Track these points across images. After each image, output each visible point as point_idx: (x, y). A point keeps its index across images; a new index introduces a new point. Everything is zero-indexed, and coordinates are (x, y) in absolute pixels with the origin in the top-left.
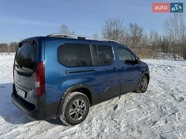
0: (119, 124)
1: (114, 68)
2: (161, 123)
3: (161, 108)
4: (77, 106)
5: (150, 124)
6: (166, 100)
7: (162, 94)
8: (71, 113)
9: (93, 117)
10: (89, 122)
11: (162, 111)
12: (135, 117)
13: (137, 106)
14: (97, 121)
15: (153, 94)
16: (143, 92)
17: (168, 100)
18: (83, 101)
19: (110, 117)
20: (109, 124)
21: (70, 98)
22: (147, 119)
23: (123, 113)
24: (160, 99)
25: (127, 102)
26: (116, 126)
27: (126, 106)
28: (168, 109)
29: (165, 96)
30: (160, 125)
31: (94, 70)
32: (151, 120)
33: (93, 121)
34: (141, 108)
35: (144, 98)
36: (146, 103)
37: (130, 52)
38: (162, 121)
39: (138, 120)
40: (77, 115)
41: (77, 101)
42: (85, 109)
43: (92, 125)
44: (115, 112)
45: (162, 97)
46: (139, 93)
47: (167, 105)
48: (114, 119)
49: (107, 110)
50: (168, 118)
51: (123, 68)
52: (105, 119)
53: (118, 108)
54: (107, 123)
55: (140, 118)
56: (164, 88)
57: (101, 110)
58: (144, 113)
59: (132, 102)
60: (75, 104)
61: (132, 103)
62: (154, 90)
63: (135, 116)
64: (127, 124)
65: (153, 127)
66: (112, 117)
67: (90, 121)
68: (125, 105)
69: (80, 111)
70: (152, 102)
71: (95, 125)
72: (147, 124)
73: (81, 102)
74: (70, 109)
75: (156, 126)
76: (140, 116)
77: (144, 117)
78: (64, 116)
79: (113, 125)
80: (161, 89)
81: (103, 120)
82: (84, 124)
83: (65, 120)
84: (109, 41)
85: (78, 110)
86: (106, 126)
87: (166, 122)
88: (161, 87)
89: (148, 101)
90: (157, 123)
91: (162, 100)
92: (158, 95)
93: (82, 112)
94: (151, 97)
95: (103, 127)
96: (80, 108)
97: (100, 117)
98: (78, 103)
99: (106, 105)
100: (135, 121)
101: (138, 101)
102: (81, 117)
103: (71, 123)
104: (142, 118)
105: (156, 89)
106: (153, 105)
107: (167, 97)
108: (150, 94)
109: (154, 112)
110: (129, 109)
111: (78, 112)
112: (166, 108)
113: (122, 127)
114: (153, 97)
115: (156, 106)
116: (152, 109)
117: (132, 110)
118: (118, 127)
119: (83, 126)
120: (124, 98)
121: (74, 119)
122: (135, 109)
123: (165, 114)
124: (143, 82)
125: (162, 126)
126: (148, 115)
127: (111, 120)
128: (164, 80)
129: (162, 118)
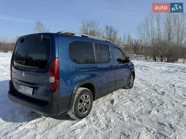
0: (121, 115)
1: (112, 66)
2: (155, 112)
3: (150, 101)
4: (84, 101)
5: (146, 113)
6: (151, 94)
7: (146, 89)
8: (79, 107)
9: (96, 111)
10: (93, 116)
11: (152, 103)
12: (132, 109)
13: (130, 100)
14: (100, 114)
15: (140, 89)
16: (130, 88)
17: (153, 94)
18: (88, 96)
19: (111, 110)
20: (112, 116)
21: (78, 93)
22: (142, 110)
23: (121, 106)
24: (147, 93)
25: (120, 97)
26: (119, 117)
27: (121, 100)
28: (155, 101)
29: (150, 91)
30: (155, 114)
31: (97, 67)
32: (146, 110)
33: (98, 114)
34: (134, 101)
35: (133, 93)
36: (137, 97)
37: (122, 51)
38: (155, 110)
39: (135, 111)
40: (84, 109)
41: (84, 96)
42: (90, 104)
43: (98, 117)
44: (113, 105)
45: (148, 92)
46: (127, 89)
47: (154, 98)
48: (116, 111)
49: (106, 104)
50: (158, 108)
51: (118, 65)
52: (107, 112)
53: (115, 102)
54: (111, 115)
55: (137, 109)
56: (146, 84)
57: (100, 104)
58: (138, 105)
59: (124, 96)
60: (82, 99)
61: (125, 98)
62: (139, 86)
63: (132, 107)
64: (128, 115)
65: (149, 116)
66: (113, 110)
67: (95, 114)
68: (119, 100)
69: (86, 105)
70: (141, 96)
71: (100, 117)
72: (144, 114)
73: (87, 96)
74: (79, 103)
75: (152, 115)
76: (136, 108)
77: (139, 108)
78: (73, 111)
79: (116, 116)
80: (144, 85)
81: (106, 113)
82: (90, 118)
83: (74, 114)
84: (106, 41)
85: (85, 104)
86: (110, 118)
87: (158, 111)
88: (144, 83)
89: (137, 96)
90: (152, 112)
91: (148, 94)
92: (144, 90)
93: (88, 106)
94: (139, 92)
95: (109, 119)
96: (86, 102)
97: (102, 111)
98: (84, 98)
99: (102, 100)
100: (134, 112)
101: (129, 96)
102: (87, 111)
103: (79, 117)
104: (138, 109)
105: (140, 86)
106: (143, 99)
107: (151, 92)
108: (137, 89)
109: (146, 104)
110: (125, 103)
111: (84, 107)
112: (154, 101)
113: (125, 118)
114: (140, 92)
115: (145, 99)
116: (143, 102)
117: (127, 103)
118: (121, 117)
119: (89, 119)
120: (116, 94)
121: (81, 113)
122: (130, 103)
123: (155, 105)
124: (131, 79)
125: (156, 114)
126: (142, 106)
127: (113, 112)
128: (144, 78)
129: (154, 108)
